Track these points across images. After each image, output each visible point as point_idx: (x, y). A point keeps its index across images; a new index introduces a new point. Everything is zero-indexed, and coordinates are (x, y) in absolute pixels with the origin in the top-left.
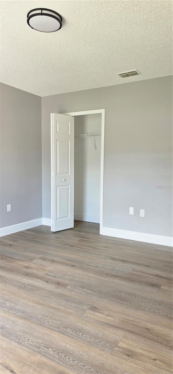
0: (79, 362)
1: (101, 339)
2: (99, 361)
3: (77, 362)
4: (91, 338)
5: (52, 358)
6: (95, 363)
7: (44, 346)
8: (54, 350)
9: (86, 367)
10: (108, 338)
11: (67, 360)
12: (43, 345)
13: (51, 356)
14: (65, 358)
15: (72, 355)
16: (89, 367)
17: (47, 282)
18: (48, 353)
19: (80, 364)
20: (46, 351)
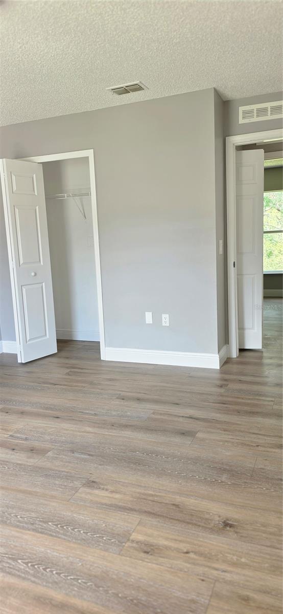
0: (69, 575)
1: (103, 532)
2: (99, 568)
3: (65, 576)
4: (87, 533)
5: (23, 575)
6: (93, 573)
7: (10, 558)
8: (27, 561)
9: (80, 581)
10: (114, 529)
11: (49, 574)
12: (7, 556)
13: (22, 572)
14: (44, 572)
15: (56, 565)
16: (84, 581)
17: (14, 449)
18: (17, 568)
19: (69, 578)
20: (13, 565)
